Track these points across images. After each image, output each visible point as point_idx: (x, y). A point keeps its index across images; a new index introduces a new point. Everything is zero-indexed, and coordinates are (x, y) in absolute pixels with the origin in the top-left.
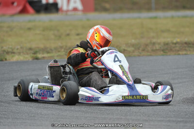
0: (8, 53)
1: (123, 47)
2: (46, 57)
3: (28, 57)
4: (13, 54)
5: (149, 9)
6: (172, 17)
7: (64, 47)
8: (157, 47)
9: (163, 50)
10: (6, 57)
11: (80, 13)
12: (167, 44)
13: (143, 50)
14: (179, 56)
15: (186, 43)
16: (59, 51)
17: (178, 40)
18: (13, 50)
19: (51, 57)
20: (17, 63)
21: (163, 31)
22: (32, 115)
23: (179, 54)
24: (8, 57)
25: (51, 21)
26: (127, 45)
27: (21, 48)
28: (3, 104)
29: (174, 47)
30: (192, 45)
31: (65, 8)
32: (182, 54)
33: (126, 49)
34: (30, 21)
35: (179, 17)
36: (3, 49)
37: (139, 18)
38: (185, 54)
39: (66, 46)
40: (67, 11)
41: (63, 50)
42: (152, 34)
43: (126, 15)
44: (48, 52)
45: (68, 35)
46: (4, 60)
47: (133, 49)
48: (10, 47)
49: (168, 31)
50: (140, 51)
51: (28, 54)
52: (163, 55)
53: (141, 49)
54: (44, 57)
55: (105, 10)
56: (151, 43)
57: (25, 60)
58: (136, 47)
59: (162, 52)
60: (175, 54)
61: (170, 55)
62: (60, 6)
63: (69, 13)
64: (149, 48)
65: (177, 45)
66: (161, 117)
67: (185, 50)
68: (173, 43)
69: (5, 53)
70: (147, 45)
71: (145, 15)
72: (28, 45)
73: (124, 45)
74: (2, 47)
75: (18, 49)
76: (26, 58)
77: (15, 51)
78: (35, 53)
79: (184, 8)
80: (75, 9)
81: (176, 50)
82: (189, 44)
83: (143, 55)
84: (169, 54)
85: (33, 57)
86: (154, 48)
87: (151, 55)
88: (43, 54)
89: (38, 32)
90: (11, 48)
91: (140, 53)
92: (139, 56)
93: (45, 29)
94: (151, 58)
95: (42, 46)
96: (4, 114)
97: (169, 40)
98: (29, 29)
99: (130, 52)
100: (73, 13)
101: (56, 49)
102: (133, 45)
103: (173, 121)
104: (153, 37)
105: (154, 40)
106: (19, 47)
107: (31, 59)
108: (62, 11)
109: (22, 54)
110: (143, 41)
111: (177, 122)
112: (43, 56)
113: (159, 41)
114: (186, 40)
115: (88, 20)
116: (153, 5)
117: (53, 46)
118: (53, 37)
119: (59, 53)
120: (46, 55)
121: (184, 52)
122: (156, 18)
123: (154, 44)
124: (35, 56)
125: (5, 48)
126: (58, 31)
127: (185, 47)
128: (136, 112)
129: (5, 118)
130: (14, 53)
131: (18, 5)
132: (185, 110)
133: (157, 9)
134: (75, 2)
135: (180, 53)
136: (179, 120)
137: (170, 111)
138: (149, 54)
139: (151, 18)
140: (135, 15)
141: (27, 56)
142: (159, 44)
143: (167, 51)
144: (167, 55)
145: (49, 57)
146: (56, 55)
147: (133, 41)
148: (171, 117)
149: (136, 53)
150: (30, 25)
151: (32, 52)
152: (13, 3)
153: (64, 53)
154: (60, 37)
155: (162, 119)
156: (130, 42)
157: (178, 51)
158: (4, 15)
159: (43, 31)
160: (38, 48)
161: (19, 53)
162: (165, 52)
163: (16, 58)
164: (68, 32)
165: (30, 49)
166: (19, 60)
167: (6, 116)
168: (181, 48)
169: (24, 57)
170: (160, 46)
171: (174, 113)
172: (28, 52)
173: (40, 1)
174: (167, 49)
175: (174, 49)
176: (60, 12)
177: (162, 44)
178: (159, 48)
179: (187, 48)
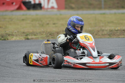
0: (9, 35)
3: (22, 38)
4: (12, 36)
5: (100, 8)
6: (115, 14)
7: (45, 32)
8: (105, 32)
9: (109, 35)
10: (8, 38)
11: (55, 11)
12: (112, 31)
13: (96, 34)
15: (124, 30)
16: (42, 35)
17: (119, 28)
18: (12, 33)
19: (37, 38)
20: (15, 41)
21: (109, 23)
22: (25, 75)
23: (119, 37)
24: (9, 38)
25: (37, 15)
27: (18, 32)
28: (6, 68)
29: (116, 33)
31: (46, 7)
32: (121, 38)
34: (23, 15)
35: (119, 13)
36: (6, 33)
37: (94, 14)
38: (123, 37)
39: (47, 31)
40: (48, 9)
41: (44, 34)
42: (102, 24)
43: (85, 12)
44: (35, 35)
45: (48, 24)
46: (7, 39)
48: (11, 31)
49: (112, 22)
51: (22, 36)
52: (109, 38)
53: (95, 34)
54: (32, 38)
55: (72, 8)
56: (101, 30)
59: (108, 36)
60: (117, 37)
61: (113, 38)
62: (43, 5)
63: (49, 10)
64: (100, 33)
65: (118, 31)
67: (123, 34)
68: (115, 30)
69: (7, 35)
70: (99, 31)
71: (97, 12)
72: (22, 30)
74: (5, 32)
75: (15, 33)
77: (14, 34)
78: (26, 36)
79: (123, 7)
80: (53, 8)
83: (96, 38)
86: (103, 33)
87: (101, 38)
88: (32, 36)
89: (28, 22)
93: (33, 20)
94: (101, 40)
95: (31, 31)
96: (6, 74)
97: (113, 28)
98: (23, 20)
100: (51, 10)
101: (40, 33)
102: (90, 31)
103: (115, 80)
104: (103, 26)
105: (103, 28)
106: (16, 31)
107: (24, 39)
109: (18, 36)
110: (96, 29)
111: (118, 81)
112: (32, 37)
113: (106, 29)
114: (124, 28)
115: (61, 15)
116: (103, 6)
117: (38, 31)
118: (38, 25)
119: (42, 36)
120: (34, 37)
121: (123, 36)
122: (104, 14)
123: (103, 30)
124: (27, 37)
125: (7, 32)
126: (41, 21)
127: (123, 33)
128: (91, 74)
129: (7, 77)
130: (13, 35)
131: (16, 5)
132: (123, 73)
133: (105, 8)
134: (53, 3)
135: (120, 36)
137: (113, 74)
138: (100, 37)
139: (101, 14)
140: (91, 12)
141: (21, 37)
142: (107, 30)
143: (112, 35)
144: (111, 38)
145: (35, 38)
146: (40, 37)
147: (90, 28)
150: (24, 17)
151: (25, 34)
152: (12, 3)
153: (45, 35)
154: (43, 25)
155: (108, 79)
156: (87, 29)
157: (119, 35)
158: (7, 11)
159: (32, 21)
160: (29, 32)
161: (17, 35)
162: (110, 36)
163: (14, 38)
164: (48, 22)
165: (24, 33)
166: (16, 40)
167: (8, 76)
168: (121, 33)
169: (19, 38)
170: (107, 32)
171: (116, 75)
172: (22, 34)
173: (30, 2)
174: (111, 34)
175: (116, 34)
176: (43, 10)
177: (109, 31)
178: (106, 33)
179: (124, 34)
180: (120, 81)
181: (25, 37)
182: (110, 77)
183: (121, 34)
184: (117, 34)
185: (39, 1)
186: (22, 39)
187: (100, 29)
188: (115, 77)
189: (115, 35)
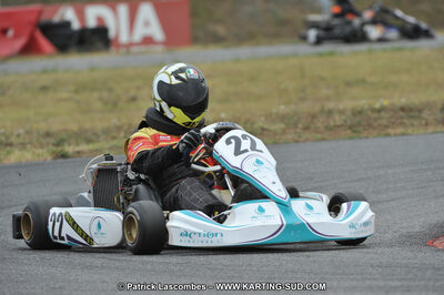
1: (260, 123)
2: (84, 152)
3: (44, 154)
4: (8, 148)
6: (370, 51)
7: (126, 127)
8: (338, 120)
9: (350, 128)
11: (159, 48)
12: (360, 112)
13: (306, 128)
14: (388, 139)
15: (403, 109)
16: (114, 138)
17: (386, 103)
18: (7, 139)
19: (97, 150)
20: (18, 166)
21: (348, 84)
22: (57, 286)
23: (388, 135)
25: (93, 69)
26: (269, 117)
27: (28, 132)
29: (376, 119)
30: (417, 114)
31: (124, 38)
32: (395, 135)
33: (266, 126)
34: (45, 71)
37: (295, 55)
39: (130, 126)
40: (130, 45)
41: (122, 134)
42: (324, 92)
43: (264, 50)
44: (89, 141)
45: (134, 99)
47: (282, 126)
48: (2, 131)
49: (362, 82)
50: (298, 130)
51: (42, 146)
52: (350, 138)
53: (300, 126)
54: (79, 152)
55: (217, 40)
56: (322, 111)
57: (37, 159)
58: (290, 121)
59: (349, 132)
60: (379, 135)
61: (367, 138)
62: (112, 34)
63: (135, 49)
64: (319, 124)
65: (383, 114)
66: (352, 280)
67: (402, 124)
68: (374, 110)
70: (314, 117)
72: (43, 127)
73: (263, 119)
75: (18, 136)
76: (38, 155)
77: (13, 139)
78: (58, 145)
80: (148, 40)
81: (380, 125)
82: (411, 110)
83: (306, 140)
84: (365, 134)
85: (54, 152)
86: (332, 123)
87: (324, 139)
88: (77, 144)
89: (64, 95)
90: (3, 134)
91: (300, 137)
92: (297, 142)
93: (81, 88)
94: (324, 145)
95: (74, 127)
97: (363, 103)
98: (44, 89)
99: (275, 134)
100: (143, 48)
101: (106, 132)
102: (282, 118)
104: (328, 99)
105: (331, 105)
106: (21, 131)
107: (49, 158)
108: (118, 46)
109: (29, 146)
110: (306, 107)
111: (388, 290)
112: (77, 149)
113: (341, 106)
114: (403, 101)
117: (100, 125)
118: (98, 105)
119: (115, 143)
120: (84, 147)
121: (400, 130)
122: (332, 53)
123: (330, 112)
124: (60, 149)
126: (110, 90)
127: (402, 118)
128: (293, 271)
130: (11, 145)
131: (16, 36)
132: (405, 261)
134: (147, 24)
135: (391, 131)
136: (393, 284)
137: (372, 266)
138: (319, 136)
140: (285, 48)
141: (39, 151)
142: (342, 112)
143: (361, 129)
144: (361, 138)
145: (91, 151)
146: (107, 146)
147: (282, 107)
148: (376, 279)
149: (290, 136)
150: (46, 80)
151: (52, 141)
152: (5, 32)
154: (115, 104)
155: (355, 283)
156: (274, 110)
157: (386, 127)
159: (77, 92)
160: (66, 131)
161: (23, 146)
162: (354, 131)
163: (16, 156)
164: (132, 93)
165: (48, 134)
166: (23, 160)
168: (393, 120)
169: (34, 153)
170: (343, 117)
171: (380, 270)
172: (43, 141)
173: (67, 24)
174: (359, 124)
175: (375, 124)
176: (113, 49)
177: (349, 113)
178: (342, 122)
179: (405, 121)
180: (396, 287)
181: (54, 149)
182: (359, 277)
183: (393, 123)
184: (379, 121)
185: (100, 19)
186: (41, 159)
187: (317, 108)
188: (377, 276)
189: (374, 128)
